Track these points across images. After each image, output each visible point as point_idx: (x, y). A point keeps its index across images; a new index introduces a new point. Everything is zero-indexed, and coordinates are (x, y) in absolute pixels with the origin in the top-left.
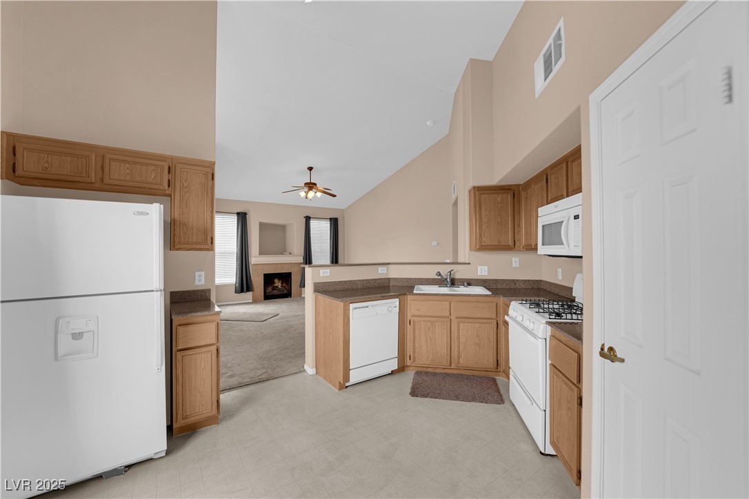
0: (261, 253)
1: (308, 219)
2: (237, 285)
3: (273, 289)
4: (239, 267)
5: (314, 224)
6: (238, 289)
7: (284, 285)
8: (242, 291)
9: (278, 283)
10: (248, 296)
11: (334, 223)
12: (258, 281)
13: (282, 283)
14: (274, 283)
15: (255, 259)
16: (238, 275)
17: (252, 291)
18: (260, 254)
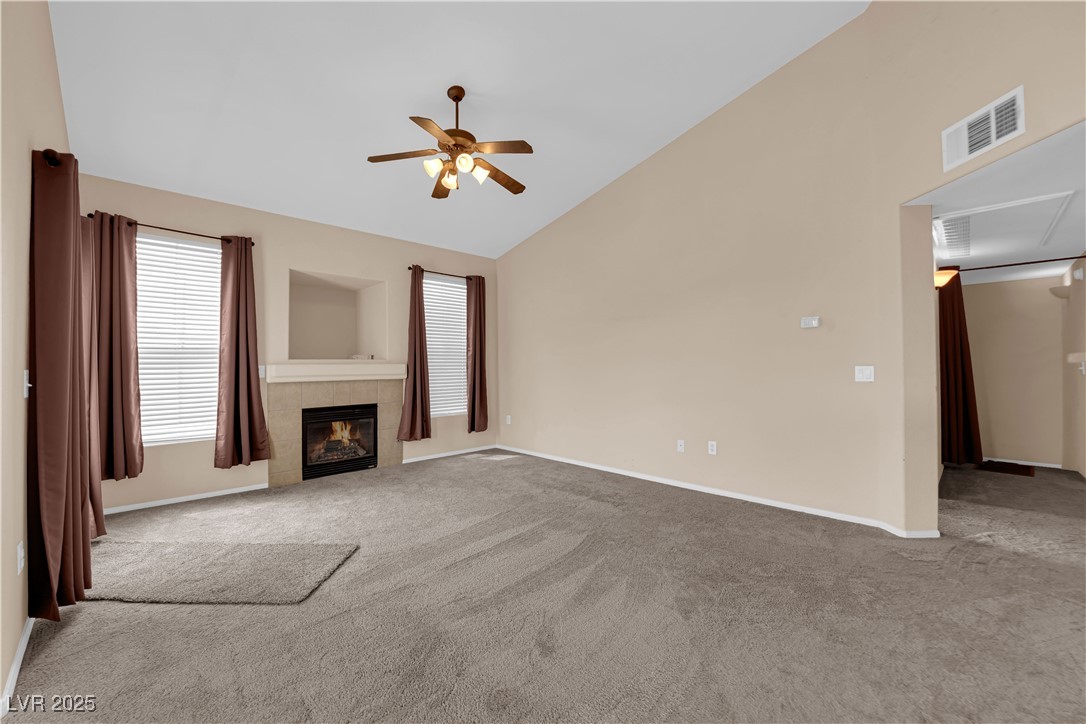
0: (296, 352)
1: (417, 273)
2: (222, 443)
3: (328, 450)
4: (228, 391)
5: (431, 287)
6: (222, 454)
7: (358, 435)
8: (236, 458)
9: (342, 433)
10: (256, 475)
11: (477, 287)
12: (284, 430)
13: (352, 432)
14: (331, 431)
15: (276, 368)
16: (224, 416)
17: (268, 457)
18: (291, 357)
